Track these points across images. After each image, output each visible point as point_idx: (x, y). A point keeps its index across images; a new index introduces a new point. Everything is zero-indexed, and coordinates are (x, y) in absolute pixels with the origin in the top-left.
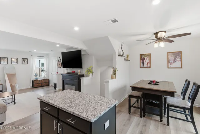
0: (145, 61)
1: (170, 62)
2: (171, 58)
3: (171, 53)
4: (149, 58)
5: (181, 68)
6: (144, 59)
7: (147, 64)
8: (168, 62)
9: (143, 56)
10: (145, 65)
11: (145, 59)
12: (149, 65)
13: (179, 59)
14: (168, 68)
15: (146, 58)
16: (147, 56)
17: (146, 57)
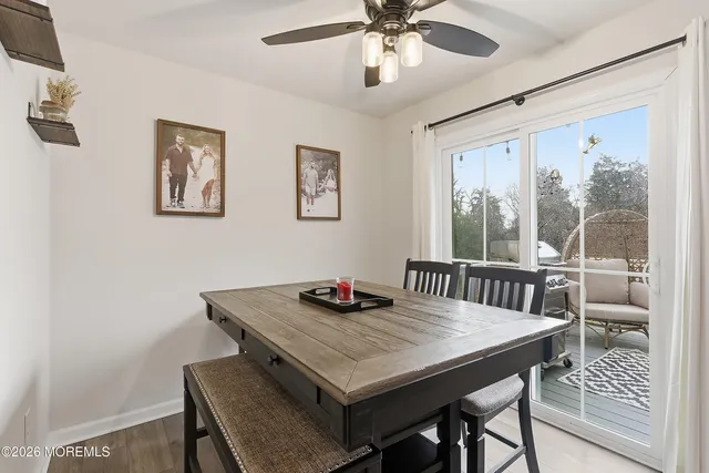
0: (190, 172)
1: (308, 190)
2: (310, 173)
3: (309, 152)
4: (217, 156)
5: (339, 219)
6: (186, 158)
7: (207, 191)
8: (299, 192)
9: (179, 139)
10: (193, 199)
11: (190, 159)
12: (214, 201)
13: (331, 183)
14: (299, 217)
15: (196, 153)
16: (208, 141)
17: (200, 146)
